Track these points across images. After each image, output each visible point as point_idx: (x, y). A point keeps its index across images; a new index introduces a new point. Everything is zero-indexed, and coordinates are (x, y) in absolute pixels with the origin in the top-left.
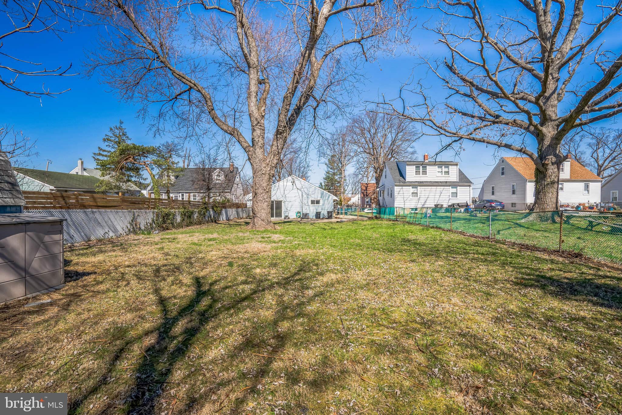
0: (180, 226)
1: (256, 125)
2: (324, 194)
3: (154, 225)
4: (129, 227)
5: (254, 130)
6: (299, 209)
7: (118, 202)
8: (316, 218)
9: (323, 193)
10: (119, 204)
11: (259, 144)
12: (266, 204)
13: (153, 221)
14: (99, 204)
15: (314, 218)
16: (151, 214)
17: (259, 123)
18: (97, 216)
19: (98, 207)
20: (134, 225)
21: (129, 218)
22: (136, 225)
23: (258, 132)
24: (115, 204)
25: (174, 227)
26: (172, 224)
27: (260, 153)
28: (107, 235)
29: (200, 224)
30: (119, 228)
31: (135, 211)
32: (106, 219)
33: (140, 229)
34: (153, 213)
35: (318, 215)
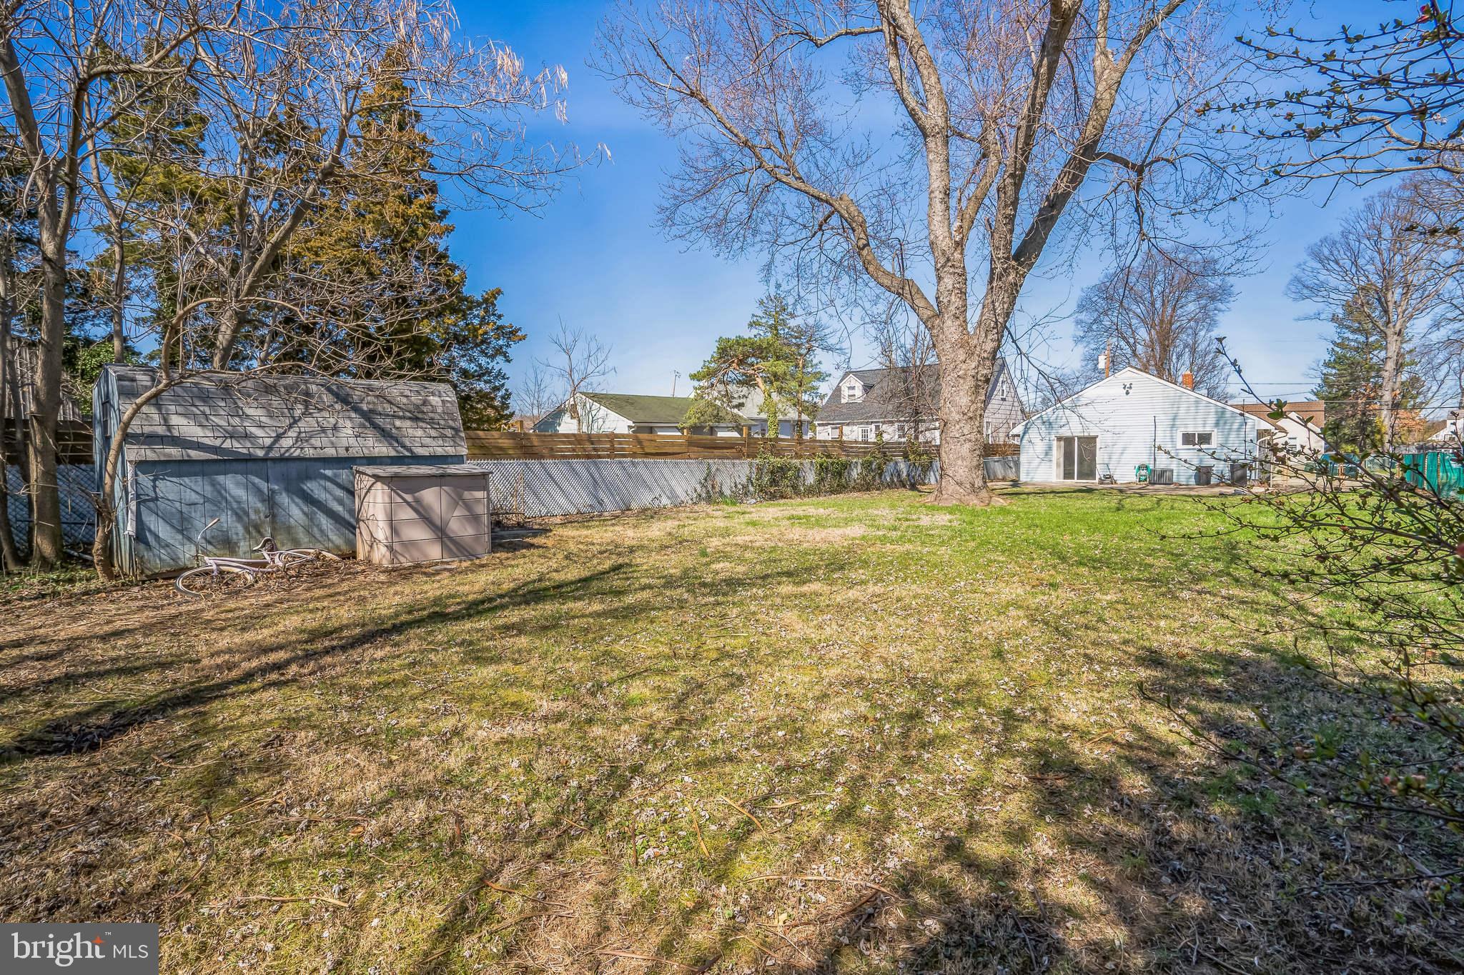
0: (811, 491)
1: (943, 266)
2: (1228, 415)
3: (752, 489)
4: (699, 490)
5: (940, 278)
6: (1145, 459)
7: (681, 445)
8: (1198, 483)
9: (1223, 413)
10: (684, 449)
11: (952, 308)
12: (968, 445)
13: (749, 479)
14: (647, 450)
15: (1192, 481)
16: (746, 467)
17: (948, 260)
18: (641, 469)
19: (647, 455)
20: (710, 488)
21: (701, 476)
22: (713, 487)
23: (949, 281)
24: (676, 449)
25: (797, 492)
26: (795, 487)
27: (953, 329)
28: (657, 502)
29: (868, 489)
30: (679, 491)
31: (711, 461)
32: (657, 475)
33: (721, 493)
34: (751, 465)
35: (1203, 476)
